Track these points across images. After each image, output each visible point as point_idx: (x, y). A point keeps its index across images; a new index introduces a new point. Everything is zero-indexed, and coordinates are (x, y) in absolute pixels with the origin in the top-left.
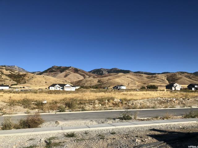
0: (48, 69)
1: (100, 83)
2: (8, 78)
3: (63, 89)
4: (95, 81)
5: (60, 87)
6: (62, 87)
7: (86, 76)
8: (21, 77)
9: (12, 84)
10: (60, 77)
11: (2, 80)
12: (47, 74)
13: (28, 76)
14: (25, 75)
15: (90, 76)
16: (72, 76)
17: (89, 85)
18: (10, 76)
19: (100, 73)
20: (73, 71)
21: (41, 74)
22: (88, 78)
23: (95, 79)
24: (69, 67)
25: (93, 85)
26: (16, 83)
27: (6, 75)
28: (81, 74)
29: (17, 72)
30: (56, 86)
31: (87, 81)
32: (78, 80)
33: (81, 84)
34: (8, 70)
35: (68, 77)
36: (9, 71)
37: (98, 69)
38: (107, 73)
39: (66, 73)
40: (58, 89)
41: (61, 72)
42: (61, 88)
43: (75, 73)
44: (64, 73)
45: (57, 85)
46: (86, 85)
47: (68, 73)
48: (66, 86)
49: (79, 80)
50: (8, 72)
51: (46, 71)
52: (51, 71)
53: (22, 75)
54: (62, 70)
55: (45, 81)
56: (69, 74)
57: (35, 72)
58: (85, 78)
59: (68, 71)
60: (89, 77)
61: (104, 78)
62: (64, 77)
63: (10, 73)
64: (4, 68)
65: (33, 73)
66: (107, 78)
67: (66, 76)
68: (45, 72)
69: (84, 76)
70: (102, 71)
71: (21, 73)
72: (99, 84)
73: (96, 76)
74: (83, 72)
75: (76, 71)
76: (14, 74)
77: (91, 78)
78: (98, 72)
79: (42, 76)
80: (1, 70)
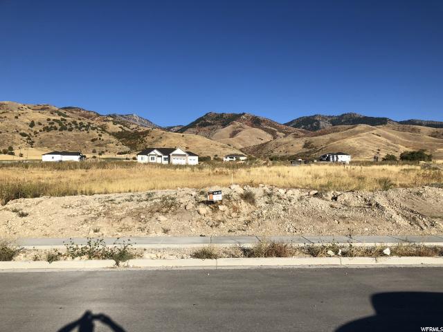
0: (198, 121)
1: (308, 150)
2: (113, 139)
3: (169, 159)
4: (298, 145)
5: (161, 156)
7: (278, 133)
8: (139, 137)
9: (121, 151)
10: (222, 137)
11: (102, 143)
12: (195, 130)
13: (152, 134)
14: (146, 133)
15: (287, 134)
16: (247, 135)
17: (283, 154)
18: (118, 136)
19: (312, 126)
20: (250, 122)
21: (183, 130)
22: (282, 139)
23: (298, 140)
24: (241, 115)
25: (291, 154)
26: (127, 149)
27: (113, 134)
28: (266, 130)
29: (134, 126)
30: (152, 153)
31: (277, 145)
32: (260, 142)
33: (264, 152)
34: (119, 123)
35: (239, 136)
36: (119, 125)
38: (328, 126)
39: (234, 128)
41: (224, 126)
42: (163, 157)
43: (253, 127)
44: (229, 128)
45: (155, 151)
46: (276, 153)
47: (237, 128)
49: (263, 142)
50: (117, 128)
51: (192, 125)
52: (204, 124)
53: (142, 133)
54: (225, 120)
55: (185, 145)
56: (240, 131)
57: (172, 127)
58: (275, 138)
59: (237, 124)
60: (284, 137)
61: (321, 137)
62: (229, 136)
63: (121, 130)
64: (111, 119)
65: (169, 129)
66: (327, 137)
67: (233, 134)
68: (191, 127)
69: (272, 133)
70: (317, 121)
71: (142, 129)
72: (307, 152)
73: (302, 134)
74: (271, 124)
75: (256, 122)
76: (128, 131)
77: (290, 138)
78: (309, 124)
80: (104, 123)
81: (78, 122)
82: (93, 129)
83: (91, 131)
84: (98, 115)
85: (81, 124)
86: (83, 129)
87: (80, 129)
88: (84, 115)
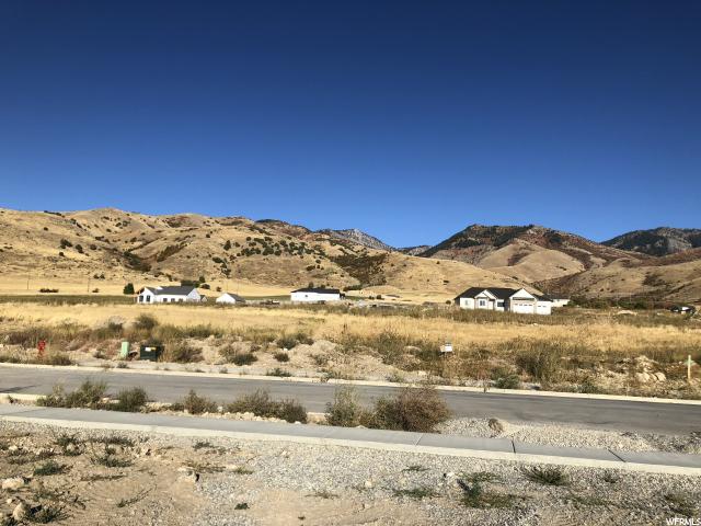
0: (454, 238)
1: (653, 289)
2: (336, 268)
3: (505, 305)
4: (633, 280)
5: (493, 300)
6: (502, 301)
7: (593, 259)
8: (372, 264)
9: (348, 285)
10: (494, 264)
11: (322, 272)
12: (451, 252)
13: (391, 260)
14: (381, 259)
15: (609, 260)
16: (538, 261)
17: (606, 294)
18: (341, 261)
19: (653, 247)
20: (543, 240)
21: (429, 253)
22: (600, 267)
23: (633, 271)
24: (526, 228)
25: (623, 294)
26: (357, 283)
27: (331, 259)
28: (572, 253)
29: (359, 248)
30: (481, 295)
31: (596, 280)
32: (562, 274)
33: (572, 290)
34: (337, 243)
35: (525, 262)
36: (338, 246)
37: (646, 229)
38: (686, 248)
39: (515, 249)
40: (489, 306)
41: (498, 245)
42: (498, 301)
43: (548, 248)
44: (507, 250)
45: (485, 292)
46: (594, 292)
47: (521, 248)
48: (515, 295)
49: (567, 273)
50: (336, 251)
51: (445, 245)
52: (464, 243)
53: (375, 258)
54: (499, 237)
55: (443, 277)
56: (526, 255)
57: (411, 249)
58: (587, 267)
59: (521, 242)
60: (605, 265)
61: (677, 267)
62: (507, 263)
63: (341, 254)
64: (326, 237)
65: (406, 251)
66: (689, 267)
67: (515, 260)
68: (442, 249)
69: (583, 258)
70: (662, 238)
71: (372, 253)
72: (651, 293)
73: (637, 261)
74: (580, 242)
75: (553, 240)
76: (353, 256)
77: (615, 268)
78: (647, 244)
79: (434, 260)
80: (317, 243)
81: (288, 242)
82: (309, 252)
83: (305, 255)
84: (308, 232)
85: (292, 244)
86: (295, 252)
87: (290, 252)
88: (288, 232)
